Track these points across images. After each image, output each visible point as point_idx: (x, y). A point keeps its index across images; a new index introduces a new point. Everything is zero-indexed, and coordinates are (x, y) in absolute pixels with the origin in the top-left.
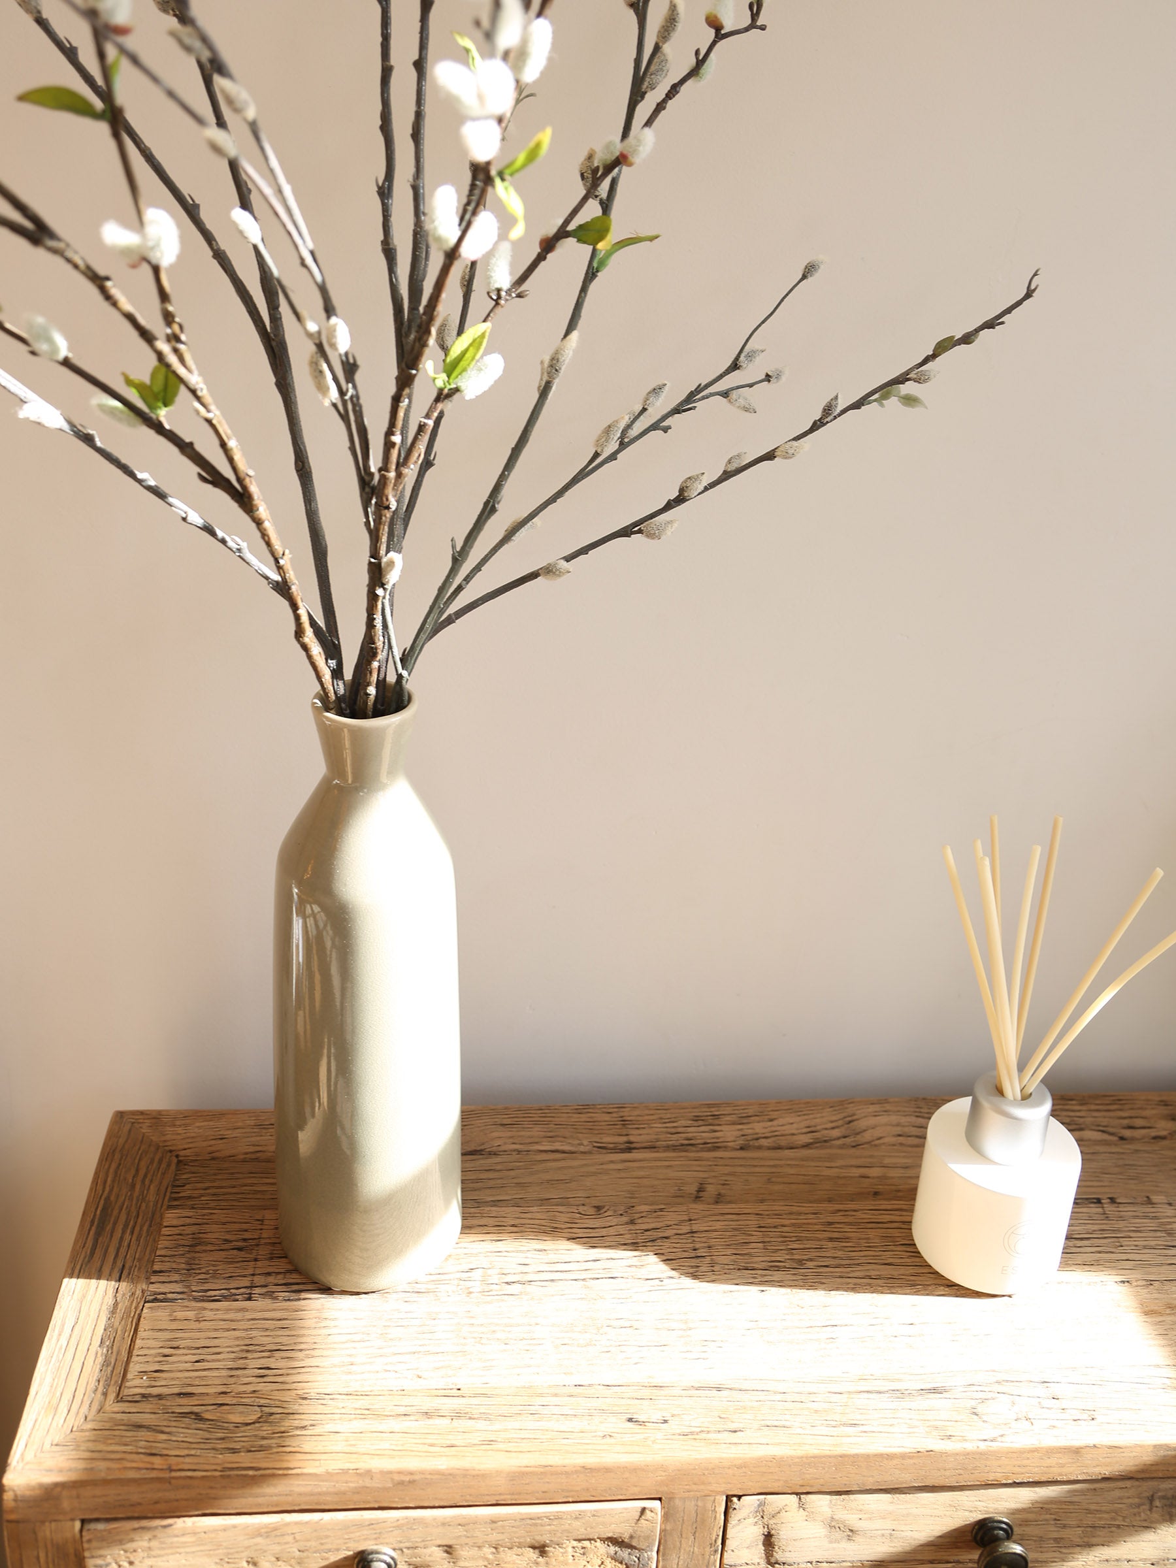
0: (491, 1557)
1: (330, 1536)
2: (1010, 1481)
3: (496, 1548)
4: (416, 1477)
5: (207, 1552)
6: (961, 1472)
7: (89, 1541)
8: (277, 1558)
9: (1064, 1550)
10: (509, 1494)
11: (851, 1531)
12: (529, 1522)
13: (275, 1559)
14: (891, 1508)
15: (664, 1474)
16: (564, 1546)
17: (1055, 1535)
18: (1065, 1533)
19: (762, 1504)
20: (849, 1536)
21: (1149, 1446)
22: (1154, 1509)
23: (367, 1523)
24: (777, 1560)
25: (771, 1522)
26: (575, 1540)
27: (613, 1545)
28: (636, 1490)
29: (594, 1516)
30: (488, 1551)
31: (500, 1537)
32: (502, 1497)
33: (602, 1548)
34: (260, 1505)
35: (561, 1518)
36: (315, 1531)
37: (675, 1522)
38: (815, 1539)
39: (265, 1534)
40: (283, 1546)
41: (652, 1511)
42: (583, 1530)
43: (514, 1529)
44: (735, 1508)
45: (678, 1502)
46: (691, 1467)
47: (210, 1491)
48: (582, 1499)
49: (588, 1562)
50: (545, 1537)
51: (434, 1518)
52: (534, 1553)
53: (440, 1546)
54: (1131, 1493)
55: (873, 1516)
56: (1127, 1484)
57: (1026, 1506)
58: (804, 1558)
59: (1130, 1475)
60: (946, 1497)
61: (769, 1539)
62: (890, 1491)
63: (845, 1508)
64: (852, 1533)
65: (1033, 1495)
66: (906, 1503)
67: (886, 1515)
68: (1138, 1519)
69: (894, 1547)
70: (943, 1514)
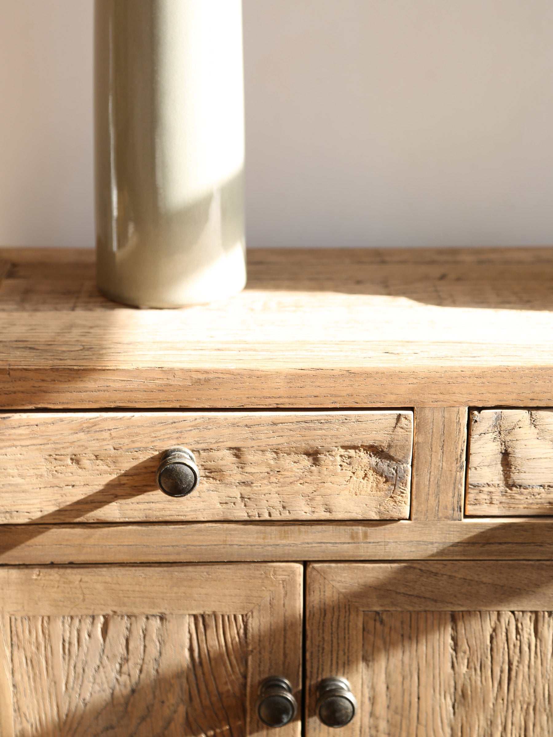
0: (272, 462)
1: (139, 434)
3: (276, 453)
4: (211, 376)
5: (38, 447)
8: (96, 456)
12: (304, 425)
13: (94, 457)
15: (415, 381)
16: (333, 453)
19: (499, 418)
23: (171, 421)
24: (514, 482)
25: (508, 438)
26: (343, 447)
27: (375, 455)
28: (392, 398)
29: (358, 421)
30: (270, 455)
31: (281, 440)
33: (365, 458)
34: (82, 401)
35: (330, 422)
36: (128, 427)
37: (426, 435)
38: (546, 460)
39: (87, 429)
40: (101, 444)
41: (406, 418)
42: (348, 437)
43: (292, 433)
44: (476, 421)
45: (428, 413)
46: (438, 375)
47: (41, 384)
48: (348, 405)
49: (354, 473)
50: (317, 444)
51: (226, 419)
52: (309, 460)
53: (230, 449)
58: (538, 481)
61: (507, 459)
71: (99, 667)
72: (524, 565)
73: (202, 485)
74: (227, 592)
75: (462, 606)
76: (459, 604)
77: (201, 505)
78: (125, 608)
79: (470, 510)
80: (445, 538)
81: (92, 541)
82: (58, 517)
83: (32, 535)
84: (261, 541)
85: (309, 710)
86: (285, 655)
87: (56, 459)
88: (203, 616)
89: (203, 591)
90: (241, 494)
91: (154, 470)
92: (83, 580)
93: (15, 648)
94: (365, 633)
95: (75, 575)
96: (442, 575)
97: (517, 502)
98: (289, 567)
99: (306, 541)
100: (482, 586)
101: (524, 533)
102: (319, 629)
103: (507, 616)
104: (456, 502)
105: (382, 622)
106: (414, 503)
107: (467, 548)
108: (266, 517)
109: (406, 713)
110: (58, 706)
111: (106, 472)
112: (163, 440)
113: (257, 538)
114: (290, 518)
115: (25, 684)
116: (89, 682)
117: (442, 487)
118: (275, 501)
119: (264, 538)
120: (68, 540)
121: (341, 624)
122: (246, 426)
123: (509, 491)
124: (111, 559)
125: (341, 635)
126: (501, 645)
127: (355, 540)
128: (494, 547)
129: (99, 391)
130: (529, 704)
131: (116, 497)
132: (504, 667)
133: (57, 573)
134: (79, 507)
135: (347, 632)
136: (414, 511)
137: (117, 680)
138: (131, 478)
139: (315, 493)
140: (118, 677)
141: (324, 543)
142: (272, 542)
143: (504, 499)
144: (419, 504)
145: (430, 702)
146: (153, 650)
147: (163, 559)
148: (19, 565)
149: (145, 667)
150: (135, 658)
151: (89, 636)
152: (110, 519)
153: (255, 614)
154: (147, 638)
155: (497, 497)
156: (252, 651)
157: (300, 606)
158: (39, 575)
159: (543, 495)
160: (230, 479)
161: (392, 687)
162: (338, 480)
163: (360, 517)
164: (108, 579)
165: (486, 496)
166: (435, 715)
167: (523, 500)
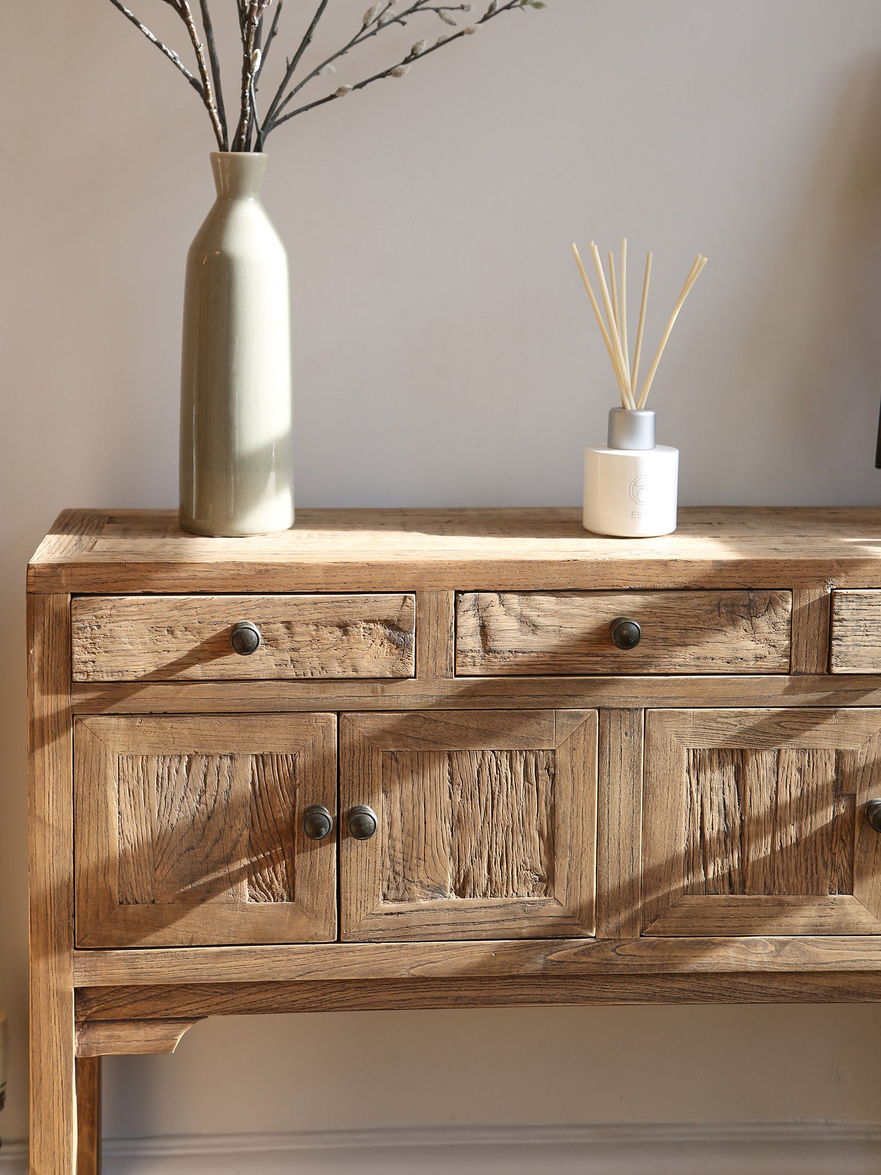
0: (314, 633)
1: (217, 611)
2: (628, 587)
3: (317, 626)
4: (269, 568)
5: (144, 621)
6: (596, 578)
7: (76, 608)
8: (186, 628)
9: (670, 649)
10: (324, 584)
11: (534, 625)
12: (337, 604)
13: (184, 629)
14: (557, 608)
15: (416, 571)
16: (358, 626)
17: (662, 635)
18: (669, 634)
19: (477, 599)
20: (533, 630)
21: (709, 561)
22: (722, 614)
23: (240, 601)
24: (490, 649)
25: (484, 615)
26: (365, 621)
27: (388, 627)
28: (400, 584)
29: (375, 601)
30: (312, 627)
31: (320, 616)
32: (320, 586)
33: (381, 630)
34: (176, 586)
35: (356, 602)
36: (209, 606)
37: (425, 612)
38: (512, 631)
39: (179, 607)
40: (189, 619)
41: (410, 599)
42: (369, 613)
43: (328, 610)
44: (461, 601)
45: (426, 596)
46: (432, 567)
47: (148, 574)
48: (368, 590)
49: (373, 641)
50: (347, 618)
51: (280, 600)
52: (340, 632)
53: (283, 622)
54: (705, 601)
55: (547, 614)
56: (701, 594)
57: (640, 610)
58: (507, 647)
59: (702, 585)
60: (590, 600)
61: (484, 630)
62: (555, 593)
63: (529, 606)
64: (535, 628)
65: (644, 601)
66: (566, 604)
67: (554, 614)
68: (712, 623)
69: (563, 641)
70: (588, 614)
71: (183, 797)
72: (500, 713)
73: (262, 651)
74: (280, 736)
75: (455, 746)
76: (453, 746)
77: (262, 667)
78: (205, 749)
79: (460, 670)
80: (441, 692)
81: (181, 695)
82: (157, 675)
83: (137, 690)
84: (306, 695)
85: (342, 833)
86: (324, 788)
87: (156, 630)
88: (262, 756)
89: (263, 736)
90: (291, 658)
91: (228, 639)
92: (174, 726)
93: (121, 782)
94: (384, 769)
95: (168, 722)
96: (440, 721)
97: (493, 664)
98: (326, 716)
99: (339, 695)
100: (470, 730)
101: (499, 688)
102: (349, 766)
103: (489, 755)
104: (448, 664)
105: (396, 760)
106: (418, 665)
107: (458, 700)
108: (310, 676)
109: (416, 835)
110: (151, 831)
111: (193, 641)
112: (234, 616)
113: (303, 693)
114: (327, 677)
115: (128, 811)
116: (176, 810)
117: (438, 652)
118: (316, 663)
119: (308, 693)
120: (163, 694)
121: (366, 762)
122: (295, 605)
123: (487, 656)
124: (194, 710)
125: (366, 771)
126: (486, 779)
127: (376, 694)
128: (478, 699)
129: (189, 579)
130: (508, 827)
131: (200, 660)
132: (488, 796)
133: (154, 721)
134: (173, 668)
135: (370, 769)
136: (418, 671)
137: (197, 808)
138: (210, 645)
139: (345, 657)
140: (198, 806)
141: (352, 696)
142: (314, 696)
143: (483, 662)
144: (422, 666)
145: (434, 826)
146: (225, 785)
147: (233, 709)
148: (127, 714)
149: (218, 797)
150: (211, 791)
151: (177, 772)
152: (195, 678)
153: (301, 753)
154: (220, 774)
155: (478, 661)
156: (299, 784)
157: (335, 747)
158: (141, 723)
159: (512, 659)
160: (284, 646)
161: (405, 814)
162: (362, 646)
163: (378, 675)
164: (192, 726)
165: (470, 660)
166: (438, 837)
167: (497, 664)
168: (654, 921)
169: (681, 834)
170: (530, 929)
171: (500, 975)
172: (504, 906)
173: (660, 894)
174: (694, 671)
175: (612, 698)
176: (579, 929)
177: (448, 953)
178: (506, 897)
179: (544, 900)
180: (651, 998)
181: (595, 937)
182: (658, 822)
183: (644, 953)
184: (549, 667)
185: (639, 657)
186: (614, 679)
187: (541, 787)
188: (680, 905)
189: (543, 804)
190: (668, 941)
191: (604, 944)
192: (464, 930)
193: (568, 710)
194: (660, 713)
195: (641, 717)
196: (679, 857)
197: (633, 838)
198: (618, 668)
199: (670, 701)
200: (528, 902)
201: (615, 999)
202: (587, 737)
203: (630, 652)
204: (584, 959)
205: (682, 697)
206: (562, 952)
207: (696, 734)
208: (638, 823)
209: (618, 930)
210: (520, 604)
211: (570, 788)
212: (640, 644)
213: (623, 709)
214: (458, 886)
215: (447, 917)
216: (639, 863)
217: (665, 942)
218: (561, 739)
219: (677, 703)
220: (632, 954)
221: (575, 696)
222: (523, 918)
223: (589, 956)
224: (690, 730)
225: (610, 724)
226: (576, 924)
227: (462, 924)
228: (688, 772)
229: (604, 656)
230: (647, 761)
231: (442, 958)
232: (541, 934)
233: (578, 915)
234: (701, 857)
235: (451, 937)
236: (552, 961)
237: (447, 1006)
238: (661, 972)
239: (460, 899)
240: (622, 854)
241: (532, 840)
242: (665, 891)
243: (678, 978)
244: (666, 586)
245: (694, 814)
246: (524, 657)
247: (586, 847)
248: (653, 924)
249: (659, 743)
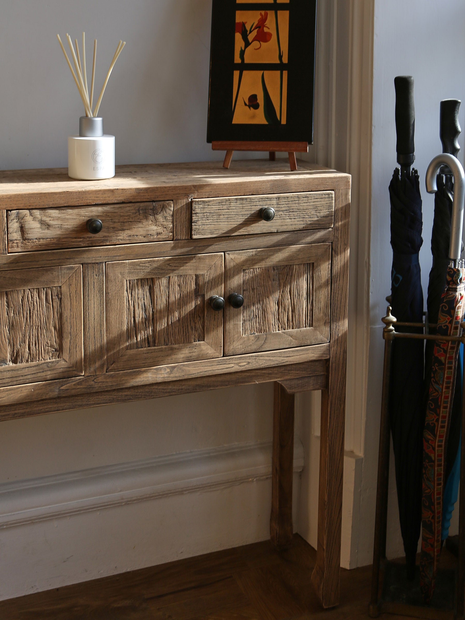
2: (94, 203)
6: (79, 199)
9: (116, 232)
11: (48, 225)
14: (59, 216)
17: (112, 226)
18: (115, 225)
19: (18, 213)
20: (48, 227)
21: (134, 189)
22: (140, 214)
24: (26, 238)
25: (22, 221)
38: (37, 229)
44: (9, 215)
54: (132, 208)
55: (54, 219)
56: (130, 205)
57: (101, 214)
58: (35, 237)
59: (130, 200)
60: (76, 211)
61: (22, 229)
62: (58, 208)
63: (45, 216)
64: (48, 226)
65: (102, 210)
66: (64, 213)
67: (58, 219)
68: (136, 218)
69: (63, 232)
70: (76, 218)
72: (32, 270)
75: (9, 289)
76: (8, 288)
79: (10, 250)
97: (28, 246)
100: (17, 280)
103: (27, 291)
104: (4, 247)
107: (9, 265)
123: (24, 242)
126: (26, 303)
128: (20, 264)
130: (38, 326)
132: (28, 312)
143: (22, 245)
155: (19, 244)
159: (37, 242)
165: (15, 245)
166: (2, 335)
167: (30, 245)
168: (112, 364)
169: (124, 321)
170: (51, 376)
171: (37, 400)
172: (37, 366)
173: (115, 351)
174: (128, 242)
175: (89, 258)
176: (76, 372)
177: (9, 392)
178: (38, 361)
179: (58, 361)
180: (111, 401)
181: (84, 375)
182: (113, 316)
183: (108, 380)
184: (57, 245)
185: (101, 237)
186: (89, 249)
187: (54, 305)
188: (125, 355)
189: (56, 313)
190: (120, 373)
191: (89, 378)
192: (17, 380)
193: (67, 266)
194: (113, 264)
195: (103, 266)
196: (124, 332)
197: (101, 325)
198: (91, 243)
199: (117, 258)
200: (50, 362)
201: (94, 404)
202: (77, 278)
203: (97, 235)
204: (79, 387)
205: (123, 255)
206: (68, 385)
207: (130, 273)
208: (103, 318)
209: (95, 371)
210: (40, 214)
211: (69, 304)
212: (101, 231)
213: (94, 263)
214: (13, 359)
215: (8, 375)
216: (104, 337)
217: (118, 374)
218: (64, 280)
219: (120, 258)
220: (102, 381)
221: (70, 259)
222: (48, 371)
223: (81, 385)
224: (127, 271)
225: (88, 271)
226: (74, 370)
227: (16, 377)
228: (127, 291)
229: (84, 238)
230: (107, 288)
231: (6, 395)
232: (57, 377)
233: (75, 366)
234: (134, 331)
235: (10, 384)
236: (63, 390)
237: (9, 419)
238: (116, 388)
239: (14, 365)
240: (96, 334)
241: (51, 332)
242: (117, 349)
243: (124, 390)
244: (113, 202)
245: (130, 311)
246: (44, 241)
247: (78, 332)
248: (112, 366)
249: (112, 278)
